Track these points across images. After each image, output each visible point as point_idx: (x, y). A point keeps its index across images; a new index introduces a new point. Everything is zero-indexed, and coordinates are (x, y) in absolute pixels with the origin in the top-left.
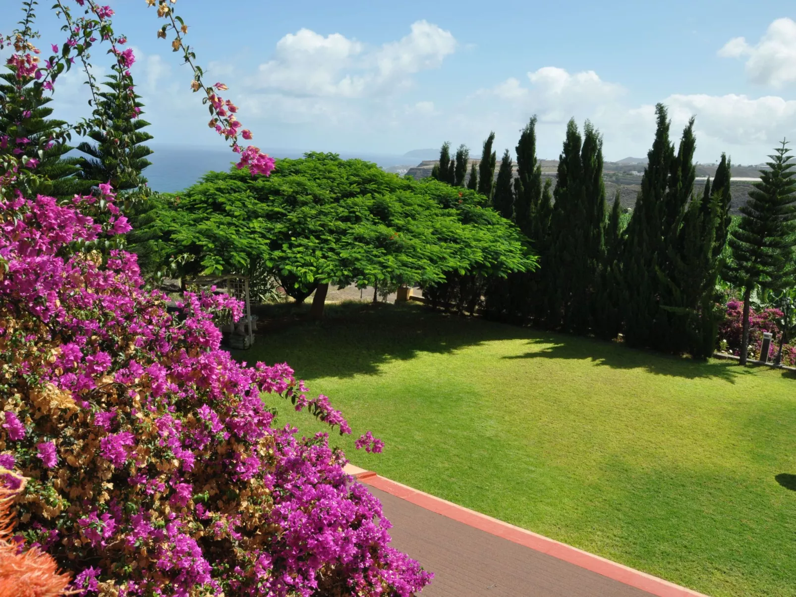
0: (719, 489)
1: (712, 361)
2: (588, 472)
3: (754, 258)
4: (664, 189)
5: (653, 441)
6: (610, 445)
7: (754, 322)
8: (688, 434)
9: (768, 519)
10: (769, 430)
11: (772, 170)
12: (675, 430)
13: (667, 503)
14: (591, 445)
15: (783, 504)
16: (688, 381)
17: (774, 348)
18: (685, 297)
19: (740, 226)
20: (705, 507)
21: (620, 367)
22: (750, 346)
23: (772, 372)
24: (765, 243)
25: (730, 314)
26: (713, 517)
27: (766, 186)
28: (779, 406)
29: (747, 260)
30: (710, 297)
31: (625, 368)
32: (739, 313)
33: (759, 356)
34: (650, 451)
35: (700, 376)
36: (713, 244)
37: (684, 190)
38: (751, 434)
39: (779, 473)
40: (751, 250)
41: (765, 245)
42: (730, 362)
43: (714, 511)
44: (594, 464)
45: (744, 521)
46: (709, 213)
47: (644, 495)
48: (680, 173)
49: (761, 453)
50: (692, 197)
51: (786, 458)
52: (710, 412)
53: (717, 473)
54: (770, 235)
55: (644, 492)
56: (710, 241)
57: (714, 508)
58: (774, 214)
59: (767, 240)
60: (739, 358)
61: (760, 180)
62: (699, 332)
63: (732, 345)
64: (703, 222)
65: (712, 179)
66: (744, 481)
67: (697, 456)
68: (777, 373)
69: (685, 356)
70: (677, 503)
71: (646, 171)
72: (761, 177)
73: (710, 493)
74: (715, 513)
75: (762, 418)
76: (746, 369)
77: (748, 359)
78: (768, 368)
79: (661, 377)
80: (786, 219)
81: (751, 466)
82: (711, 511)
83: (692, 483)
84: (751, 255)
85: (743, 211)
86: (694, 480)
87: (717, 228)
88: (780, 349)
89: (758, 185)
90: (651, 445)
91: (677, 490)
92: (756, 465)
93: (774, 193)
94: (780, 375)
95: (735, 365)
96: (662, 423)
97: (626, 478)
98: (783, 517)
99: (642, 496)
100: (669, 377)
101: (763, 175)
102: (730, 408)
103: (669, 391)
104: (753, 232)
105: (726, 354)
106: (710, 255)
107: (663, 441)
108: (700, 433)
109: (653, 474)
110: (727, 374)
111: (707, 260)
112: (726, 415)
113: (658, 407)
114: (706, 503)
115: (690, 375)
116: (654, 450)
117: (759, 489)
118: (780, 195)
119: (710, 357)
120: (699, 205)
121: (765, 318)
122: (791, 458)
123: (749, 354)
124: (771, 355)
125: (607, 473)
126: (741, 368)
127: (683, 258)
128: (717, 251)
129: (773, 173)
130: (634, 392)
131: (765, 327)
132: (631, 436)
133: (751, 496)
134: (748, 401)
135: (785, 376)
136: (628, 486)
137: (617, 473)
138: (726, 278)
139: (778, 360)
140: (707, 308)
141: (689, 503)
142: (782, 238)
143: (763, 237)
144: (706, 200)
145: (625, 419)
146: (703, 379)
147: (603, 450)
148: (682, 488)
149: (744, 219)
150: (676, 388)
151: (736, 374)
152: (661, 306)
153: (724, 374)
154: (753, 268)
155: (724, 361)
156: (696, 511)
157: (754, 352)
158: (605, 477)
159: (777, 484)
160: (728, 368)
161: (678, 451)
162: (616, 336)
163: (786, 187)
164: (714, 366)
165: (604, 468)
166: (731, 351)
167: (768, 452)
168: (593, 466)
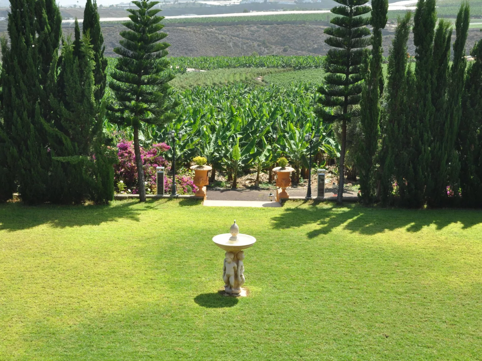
0: (148, 325)
1: (114, 203)
2: (12, 348)
3: (135, 97)
4: (34, 35)
5: (74, 296)
6: (30, 312)
7: (145, 160)
8: (107, 280)
9: (196, 341)
10: (179, 257)
11: (138, 9)
12: (93, 279)
13: (103, 355)
14: (9, 318)
15: (205, 323)
16: (95, 227)
17: (167, 180)
18: (76, 144)
19: (117, 67)
20: (139, 347)
21: (23, 228)
22: (146, 183)
23: (170, 203)
24: (143, 81)
25: (122, 155)
26: (148, 354)
27: (135, 26)
28: (183, 233)
29: (130, 100)
30: (100, 141)
31: (28, 227)
32: (130, 153)
33: (155, 190)
34: (74, 306)
35: (106, 220)
36: (93, 87)
37: (53, 34)
38: (164, 265)
39: (196, 295)
40: (131, 90)
41: (144, 83)
42: (131, 201)
43: (148, 348)
44: (17, 337)
45: (177, 349)
46: (84, 56)
47: (78, 354)
48: (45, 15)
49: (178, 281)
50: (63, 41)
51: (199, 279)
52: (123, 254)
53: (142, 311)
54: (146, 73)
55: (77, 350)
56: (90, 85)
57: (148, 345)
58: (147, 52)
59: (145, 78)
60: (138, 195)
61: (129, 19)
62: (97, 177)
63: (129, 184)
64: (80, 66)
65: (81, 21)
66: (168, 311)
67: (120, 299)
68: (175, 203)
69: (87, 204)
70: (112, 351)
71: (9, 15)
72: (130, 17)
73: (141, 332)
74: (149, 350)
75: (171, 248)
76: (147, 205)
77: (147, 195)
78: (166, 200)
79: (68, 229)
80: (158, 56)
81: (171, 295)
82: (146, 349)
83: (121, 327)
84: (133, 94)
85: (118, 51)
86: (122, 324)
87: (94, 71)
88: (174, 180)
89: (128, 25)
90: (73, 300)
91: (109, 338)
92: (176, 293)
93: (144, 31)
94: (178, 204)
95: (136, 203)
96: (79, 275)
97: (55, 342)
98: (208, 335)
99: (76, 356)
100: (76, 228)
101: (131, 14)
102: (140, 245)
103: (79, 242)
104: (130, 71)
105: (125, 194)
106: (93, 99)
107: (84, 294)
108: (118, 276)
109: (82, 329)
110: (131, 213)
111: (91, 105)
112: (139, 252)
113: (71, 260)
114: (139, 342)
115: (96, 222)
116: (77, 305)
117: (183, 315)
118: (149, 34)
119: (111, 200)
120: (72, 49)
121: (154, 154)
122: (203, 279)
123: (147, 190)
124: (166, 187)
125: (33, 342)
126: (142, 205)
127: (67, 105)
128: (99, 94)
129: (140, 11)
130: (44, 251)
131: (155, 162)
132: (50, 297)
133: (178, 323)
134: (155, 235)
135: (182, 204)
136: (59, 349)
137: (45, 339)
138: (113, 120)
139: (173, 190)
140: (99, 152)
141: (123, 347)
142: (157, 75)
143: (140, 76)
144: (77, 43)
145: (40, 281)
146: (109, 222)
147: (23, 320)
148: (113, 335)
149: (120, 60)
150: (85, 237)
151: (139, 212)
152: (53, 158)
153: (128, 214)
154: (137, 106)
155: (125, 202)
156: (131, 354)
157: (151, 187)
158: (33, 348)
159: (197, 305)
160: (131, 207)
161: (102, 299)
162: (11, 197)
163: (154, 25)
164: (117, 208)
165: (29, 339)
166: (129, 190)
167: (183, 278)
168: (16, 340)
